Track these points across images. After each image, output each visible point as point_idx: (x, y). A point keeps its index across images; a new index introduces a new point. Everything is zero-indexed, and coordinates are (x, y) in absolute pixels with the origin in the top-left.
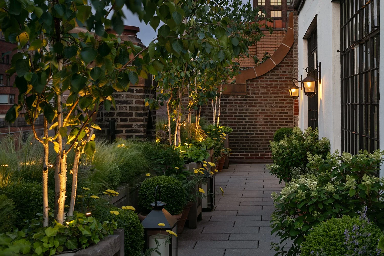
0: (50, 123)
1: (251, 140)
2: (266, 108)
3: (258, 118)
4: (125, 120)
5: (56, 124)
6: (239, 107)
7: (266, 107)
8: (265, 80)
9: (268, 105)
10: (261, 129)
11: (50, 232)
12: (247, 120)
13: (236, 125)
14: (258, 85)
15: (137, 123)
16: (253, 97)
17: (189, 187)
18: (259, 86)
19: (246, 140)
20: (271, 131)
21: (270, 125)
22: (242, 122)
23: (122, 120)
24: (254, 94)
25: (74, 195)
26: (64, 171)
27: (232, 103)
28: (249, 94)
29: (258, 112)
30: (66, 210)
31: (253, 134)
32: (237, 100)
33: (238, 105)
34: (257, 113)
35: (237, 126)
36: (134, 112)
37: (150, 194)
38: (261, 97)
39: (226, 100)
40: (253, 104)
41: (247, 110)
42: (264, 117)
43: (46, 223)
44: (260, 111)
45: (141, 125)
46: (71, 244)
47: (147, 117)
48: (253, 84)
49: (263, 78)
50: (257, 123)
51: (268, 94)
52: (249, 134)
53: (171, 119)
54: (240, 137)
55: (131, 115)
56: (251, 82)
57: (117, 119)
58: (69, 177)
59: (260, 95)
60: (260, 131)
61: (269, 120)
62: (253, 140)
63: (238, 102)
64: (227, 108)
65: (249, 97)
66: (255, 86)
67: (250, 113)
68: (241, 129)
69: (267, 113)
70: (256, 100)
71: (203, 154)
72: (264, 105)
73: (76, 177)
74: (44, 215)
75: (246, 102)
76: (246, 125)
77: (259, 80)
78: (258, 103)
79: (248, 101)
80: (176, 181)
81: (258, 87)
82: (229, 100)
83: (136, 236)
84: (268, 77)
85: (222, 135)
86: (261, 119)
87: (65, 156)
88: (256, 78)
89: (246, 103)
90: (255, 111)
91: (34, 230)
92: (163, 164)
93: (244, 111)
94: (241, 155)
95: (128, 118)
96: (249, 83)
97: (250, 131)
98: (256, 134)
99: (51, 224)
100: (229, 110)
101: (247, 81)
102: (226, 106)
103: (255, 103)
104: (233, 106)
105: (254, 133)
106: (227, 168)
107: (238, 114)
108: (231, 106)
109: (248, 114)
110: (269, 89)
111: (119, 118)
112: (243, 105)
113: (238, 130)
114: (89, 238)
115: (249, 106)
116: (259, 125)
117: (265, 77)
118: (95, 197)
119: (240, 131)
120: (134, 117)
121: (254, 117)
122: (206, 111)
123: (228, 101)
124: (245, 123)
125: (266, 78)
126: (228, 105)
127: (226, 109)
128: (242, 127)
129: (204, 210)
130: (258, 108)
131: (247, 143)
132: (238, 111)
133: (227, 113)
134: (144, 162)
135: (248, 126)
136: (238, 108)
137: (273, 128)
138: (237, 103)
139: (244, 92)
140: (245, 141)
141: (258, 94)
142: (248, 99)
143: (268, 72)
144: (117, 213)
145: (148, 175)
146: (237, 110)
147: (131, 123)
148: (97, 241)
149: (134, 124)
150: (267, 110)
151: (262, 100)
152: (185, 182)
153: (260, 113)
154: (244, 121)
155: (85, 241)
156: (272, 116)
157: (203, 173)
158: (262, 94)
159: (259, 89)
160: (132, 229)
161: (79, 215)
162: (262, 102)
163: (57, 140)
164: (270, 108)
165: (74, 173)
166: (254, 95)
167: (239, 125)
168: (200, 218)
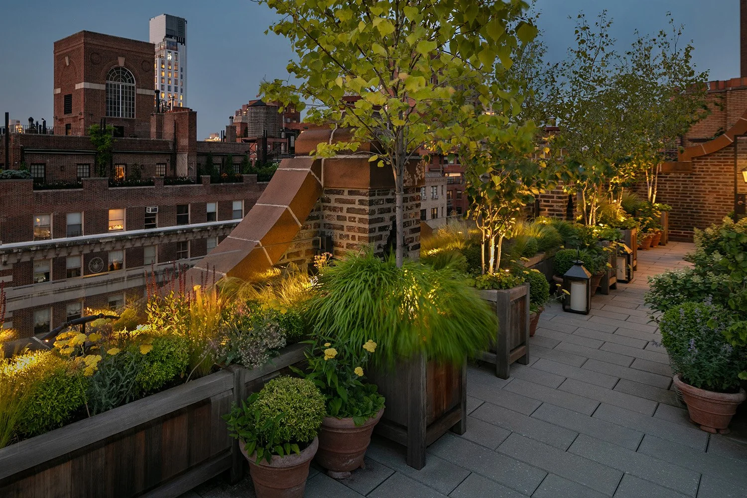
0: (485, 219)
1: (698, 219)
2: (718, 187)
3: (707, 196)
4: (548, 202)
5: (489, 219)
6: (682, 184)
7: (718, 185)
8: (716, 157)
9: (720, 184)
10: (711, 208)
11: (484, 277)
12: (693, 198)
13: (678, 202)
14: (708, 162)
15: (558, 204)
16: (700, 175)
17: (599, 261)
18: (709, 164)
19: (691, 218)
20: (725, 211)
21: (723, 205)
22: (686, 200)
23: (545, 201)
24: (703, 171)
25: (499, 259)
26: (493, 246)
27: (673, 181)
28: (695, 171)
29: (707, 190)
30: (494, 266)
31: (700, 213)
32: (679, 178)
33: (681, 183)
34: (705, 191)
35: (680, 204)
36: (555, 196)
37: (562, 262)
38: (711, 175)
39: (667, 177)
40: (701, 182)
41: (693, 188)
42: (715, 196)
43: (483, 273)
44: (710, 189)
45: (562, 206)
46: (496, 286)
47: (567, 199)
48: (701, 162)
49: (715, 156)
50: (707, 202)
51: (721, 172)
52: (695, 212)
53: (587, 204)
54: (684, 215)
55: (553, 197)
56: (698, 159)
57: (541, 200)
58: (496, 249)
59: (710, 173)
60: (710, 210)
61: (722, 200)
62: (701, 219)
63: (681, 179)
64: (667, 185)
65: (695, 175)
66: (703, 164)
67: (696, 191)
68: (685, 207)
69: (719, 192)
70: (704, 178)
71: (616, 235)
72: (715, 183)
73: (500, 249)
74: (482, 268)
75: (691, 179)
76: (692, 203)
77: (709, 158)
78: (707, 182)
79: (694, 179)
80: (586, 254)
81: (707, 165)
82: (670, 177)
83: (543, 290)
84: (721, 155)
85: (656, 212)
86: (711, 198)
87: (493, 238)
88: (705, 156)
89: (691, 181)
90: (703, 189)
91: (477, 275)
92: (579, 239)
93: (689, 189)
94: (684, 233)
95: (550, 200)
96: (696, 160)
97: (696, 209)
98: (704, 213)
99: (486, 273)
100: (669, 187)
101: (693, 158)
102: (666, 183)
103: (703, 181)
104: (675, 184)
105: (702, 211)
106: (664, 245)
107: (680, 192)
108: (672, 184)
109: (694, 192)
110: (723, 167)
111: (543, 199)
112: (687, 183)
113: (682, 207)
114: (506, 284)
115: (695, 184)
116: (709, 204)
117: (716, 154)
118: (513, 261)
119: (683, 208)
120: (555, 199)
121: (702, 195)
122: (642, 187)
123: (668, 179)
124: (689, 201)
125: (718, 156)
126: (668, 182)
127: (665, 187)
128: (685, 204)
129: (619, 281)
130: (707, 186)
131: (692, 222)
132: (681, 189)
133: (667, 190)
134: (558, 237)
135: (693, 204)
136: (680, 185)
137: (727, 208)
138: (680, 181)
139: (689, 170)
140: (689, 220)
141: (708, 171)
142: (694, 176)
143: (722, 149)
144: (528, 273)
145: (563, 247)
146: (680, 187)
147: (553, 204)
148: (511, 287)
149: (555, 204)
150: (719, 189)
151: (712, 178)
152: (596, 256)
153: (709, 191)
154: (688, 199)
155: (504, 285)
156: (726, 196)
157: (612, 251)
158: (712, 171)
159: (709, 166)
160: (540, 284)
161: (501, 270)
162: (713, 180)
163: (489, 229)
164: (724, 187)
165: (499, 246)
166: (702, 173)
167: (682, 202)
168: (613, 287)
